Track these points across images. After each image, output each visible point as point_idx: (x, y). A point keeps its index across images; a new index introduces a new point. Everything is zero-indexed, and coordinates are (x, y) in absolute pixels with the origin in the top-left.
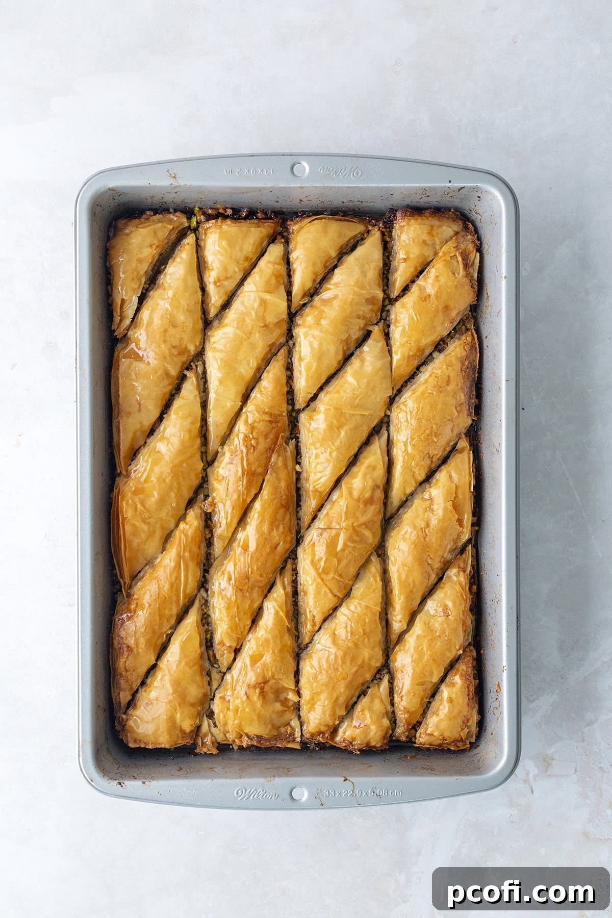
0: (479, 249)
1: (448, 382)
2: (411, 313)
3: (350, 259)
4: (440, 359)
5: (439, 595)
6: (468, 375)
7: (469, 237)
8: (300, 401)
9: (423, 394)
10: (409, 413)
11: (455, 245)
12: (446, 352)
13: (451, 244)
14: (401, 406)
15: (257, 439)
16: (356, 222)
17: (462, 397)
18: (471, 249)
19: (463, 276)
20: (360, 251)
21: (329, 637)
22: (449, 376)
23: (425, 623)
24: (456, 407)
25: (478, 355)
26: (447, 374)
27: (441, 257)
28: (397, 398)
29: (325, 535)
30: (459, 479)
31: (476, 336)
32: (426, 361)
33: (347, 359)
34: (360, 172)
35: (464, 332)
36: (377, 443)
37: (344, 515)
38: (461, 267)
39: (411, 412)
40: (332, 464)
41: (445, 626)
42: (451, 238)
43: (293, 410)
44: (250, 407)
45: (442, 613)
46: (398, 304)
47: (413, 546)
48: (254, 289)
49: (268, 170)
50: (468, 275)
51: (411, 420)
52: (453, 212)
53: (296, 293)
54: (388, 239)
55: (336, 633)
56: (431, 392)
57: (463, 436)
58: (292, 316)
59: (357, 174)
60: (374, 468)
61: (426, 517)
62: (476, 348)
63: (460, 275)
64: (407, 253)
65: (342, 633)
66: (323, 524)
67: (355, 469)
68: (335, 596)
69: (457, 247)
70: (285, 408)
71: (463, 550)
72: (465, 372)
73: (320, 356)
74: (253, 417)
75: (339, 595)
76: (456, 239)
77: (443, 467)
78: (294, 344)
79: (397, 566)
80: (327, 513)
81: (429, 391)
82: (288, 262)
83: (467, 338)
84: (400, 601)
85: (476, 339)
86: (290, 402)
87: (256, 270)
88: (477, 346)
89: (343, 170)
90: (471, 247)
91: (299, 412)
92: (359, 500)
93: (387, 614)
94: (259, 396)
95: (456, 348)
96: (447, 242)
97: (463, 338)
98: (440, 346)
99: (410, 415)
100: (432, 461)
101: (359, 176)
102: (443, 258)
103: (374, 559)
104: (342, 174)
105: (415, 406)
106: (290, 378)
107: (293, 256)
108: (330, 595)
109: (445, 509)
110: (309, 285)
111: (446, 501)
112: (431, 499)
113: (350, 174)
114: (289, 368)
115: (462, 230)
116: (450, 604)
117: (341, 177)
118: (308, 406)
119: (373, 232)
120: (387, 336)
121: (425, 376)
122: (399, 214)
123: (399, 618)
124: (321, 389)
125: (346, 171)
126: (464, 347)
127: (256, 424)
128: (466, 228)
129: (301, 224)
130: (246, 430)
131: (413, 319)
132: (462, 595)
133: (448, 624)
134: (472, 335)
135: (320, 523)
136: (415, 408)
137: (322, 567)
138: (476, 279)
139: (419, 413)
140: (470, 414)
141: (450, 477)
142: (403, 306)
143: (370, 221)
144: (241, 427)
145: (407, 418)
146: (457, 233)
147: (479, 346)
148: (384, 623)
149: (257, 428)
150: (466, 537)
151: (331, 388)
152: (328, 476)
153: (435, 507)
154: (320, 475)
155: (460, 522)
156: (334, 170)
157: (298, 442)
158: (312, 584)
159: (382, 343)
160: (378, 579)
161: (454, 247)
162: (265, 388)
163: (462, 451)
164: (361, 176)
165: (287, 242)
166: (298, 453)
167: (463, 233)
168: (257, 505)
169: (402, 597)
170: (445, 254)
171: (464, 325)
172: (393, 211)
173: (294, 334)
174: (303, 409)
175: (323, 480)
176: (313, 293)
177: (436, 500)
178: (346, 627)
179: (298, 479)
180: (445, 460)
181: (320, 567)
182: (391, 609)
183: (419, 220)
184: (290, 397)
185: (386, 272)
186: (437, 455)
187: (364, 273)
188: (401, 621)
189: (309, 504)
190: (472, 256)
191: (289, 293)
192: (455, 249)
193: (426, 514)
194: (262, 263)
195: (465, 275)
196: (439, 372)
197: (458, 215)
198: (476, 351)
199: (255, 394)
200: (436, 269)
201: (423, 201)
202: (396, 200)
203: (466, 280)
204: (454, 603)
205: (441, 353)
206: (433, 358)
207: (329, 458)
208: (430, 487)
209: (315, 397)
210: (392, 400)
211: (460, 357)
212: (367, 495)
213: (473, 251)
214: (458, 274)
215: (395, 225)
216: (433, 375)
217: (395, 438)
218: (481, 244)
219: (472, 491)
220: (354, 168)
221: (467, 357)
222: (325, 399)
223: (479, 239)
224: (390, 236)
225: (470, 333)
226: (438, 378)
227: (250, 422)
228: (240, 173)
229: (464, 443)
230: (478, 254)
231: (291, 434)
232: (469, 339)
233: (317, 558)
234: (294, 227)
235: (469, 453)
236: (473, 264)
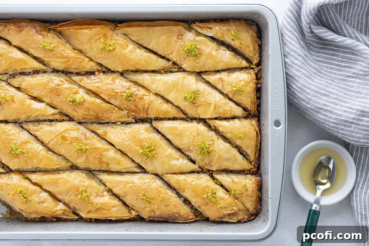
0: (239, 222)
1: (167, 206)
2: (204, 184)
3: (235, 152)
4: (179, 201)
5: (50, 199)
6: (171, 216)
7: (246, 217)
8: (156, 124)
9: (160, 192)
10: (149, 184)
11: (241, 209)
12: (183, 204)
13: (242, 207)
14: (153, 180)
15: (135, 101)
16: (255, 155)
17: (158, 213)
18: (239, 218)
19: (224, 213)
20: (240, 157)
21: (26, 140)
22: (169, 206)
23: (35, 191)
24: (153, 210)
25: (182, 222)
26: (170, 205)
27: (234, 201)
28: (158, 178)
29: (82, 137)
30: (114, 211)
31: (192, 220)
32: (179, 195)
33: (179, 150)
35: (195, 214)
36: (133, 166)
37: (93, 147)
38: (229, 212)
39: (149, 185)
40: (121, 142)
41: (33, 202)
42: (245, 207)
43: (151, 120)
44: (153, 97)
45: (40, 200)
46: (208, 178)
47: (77, 186)
48: (217, 100)
49: (277, 107)
50: (225, 216)
51: (146, 186)
52: (259, 208)
53: (215, 122)
54: (245, 173)
55: (28, 144)
56: (161, 196)
57: (138, 213)
58: (204, 121)
59: (275, 155)
60: (119, 164)
61: (93, 193)
62: (185, 221)
63: (224, 212)
64: (237, 183)
65: (29, 146)
66: (89, 135)
67: (119, 153)
68: (49, 142)
69: (240, 210)
70: (152, 116)
71: (75, 213)
72: (172, 215)
73: (180, 135)
74: (147, 99)
75: (49, 145)
76: (244, 210)
77: (121, 203)
78: (188, 121)
79: (66, 177)
80: (94, 138)
81: (161, 195)
82: (234, 118)
83: (191, 216)
84: (47, 179)
85: (191, 221)
86: (156, 118)
87: (227, 100)
88: (187, 221)
90: (240, 217)
91: (151, 123)
92: (102, 155)
93: (39, 171)
94: (159, 102)
95: (185, 210)
96: (243, 205)
97: (191, 214)
98: (186, 201)
99: (148, 185)
100: (123, 197)
101: (274, 156)
102: (233, 202)
103: (69, 164)
104: (275, 147)
105: (153, 188)
106: (169, 119)
107: (237, 121)
108: (50, 139)
109: (97, 204)
110: (221, 129)
111: (102, 204)
112: (103, 196)
114: (174, 119)
115: (250, 213)
116: (45, 205)
118: (154, 128)
119: (250, 165)
120: (193, 172)
121: (170, 193)
122: (258, 178)
123: (38, 178)
124: (163, 136)
125: (277, 149)
126: (186, 214)
127: (143, 100)
128: (252, 215)
129: (256, 126)
130: (140, 95)
131: (200, 186)
132: (50, 211)
133: (34, 203)
134: (193, 219)
135: (89, 134)
136: (152, 188)
137: (65, 135)
138: (222, 220)
139: (149, 190)
140: (149, 217)
141: (114, 206)
142: (207, 181)
143: (256, 163)
144: (142, 92)
145: (146, 183)
146: (248, 210)
147: (187, 222)
148: (34, 170)
149: (141, 101)
150: (83, 215)
151: (165, 142)
152: (114, 139)
153: (98, 198)
154: (115, 135)
155: (90, 212)
156: (277, 143)
157: (134, 123)
158: (56, 130)
159: (190, 170)
160: (58, 166)
161: (240, 208)
162: (163, 106)
163: (130, 212)
164: (274, 157)
165: (246, 118)
166: (128, 123)
167: (248, 213)
168: (98, 101)
169: (49, 180)
170: (236, 203)
171: (199, 214)
172: (261, 176)
173: (193, 121)
174: (152, 126)
175: (112, 136)
176: (216, 131)
177: (102, 198)
178: (31, 149)
179: (113, 123)
180: (124, 204)
181: (65, 134)
182: (43, 174)
183: (255, 189)
184: (159, 119)
185: (227, 171)
186: (127, 199)
187: (226, 160)
188: (36, 179)
189: (101, 130)
190: (235, 218)
191: (216, 119)
192: (239, 209)
193: (95, 194)
194: (232, 104)
195: (225, 214)
196: (171, 201)
197: (258, 211)
198: (184, 221)
199: (160, 100)
200: (228, 198)
201: (264, 191)
202: (264, 177)
203: (222, 215)
204: (46, 207)
205: (183, 202)
206: (180, 198)
207: (124, 140)
208: (110, 196)
209: (158, 132)
210: (156, 175)
211: (181, 212)
212: (104, 160)
213: (238, 219)
214: (225, 211)
215: (253, 176)
216: (170, 197)
217: (136, 176)
218: (242, 223)
219: (108, 218)
220: (278, 154)
221: (180, 216)
222: (157, 137)
223: (245, 222)
224: (247, 174)
225: (194, 217)
226: (169, 200)
227: (144, 97)
228: (275, 92)
229: (134, 214)
230: (236, 221)
231: (138, 119)
232: (190, 217)
233: (70, 132)
234: (254, 122)
235: (129, 217)
236: (231, 219)
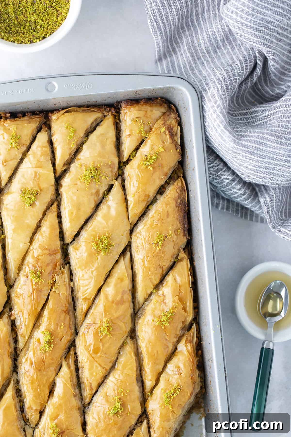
0: (180, 123)
1: (168, 216)
2: (136, 171)
3: (93, 137)
4: (162, 200)
5: (175, 360)
6: (181, 209)
7: (173, 115)
8: (68, 239)
9: (151, 225)
10: (143, 239)
11: (163, 123)
12: (165, 195)
13: (160, 122)
14: (138, 235)
15: (41, 267)
16: (95, 111)
17: (179, 225)
18: (174, 123)
19: (170, 143)
20: (99, 130)
21: (104, 397)
22: (168, 212)
23: (166, 380)
24: (175, 232)
25: (187, 195)
26: (166, 210)
27: (154, 132)
28: (135, 229)
29: (92, 328)
30: (181, 281)
31: (184, 181)
32: (153, 201)
33: (97, 206)
34: (92, 85)
35: (176, 178)
36: (123, 261)
37: (103, 313)
38: (168, 137)
39: (145, 239)
40: (94, 279)
41: (179, 381)
42: (160, 117)
43: (64, 244)
44: (35, 245)
45: (177, 373)
46: (128, 166)
47: (154, 329)
48: (30, 166)
49: (30, 90)
51: (145, 244)
52: (160, 100)
53: (58, 165)
54: (118, 121)
55: (108, 394)
56: (156, 224)
57: (182, 250)
58: (58, 180)
59: (90, 86)
60: (122, 280)
61: (161, 308)
62: (185, 190)
63: (168, 142)
64: (131, 131)
65: (111, 393)
66: (90, 320)
67: (109, 280)
68: (104, 368)
69: (164, 124)
70: (58, 243)
71: (189, 328)
72: (179, 207)
73: (78, 207)
74: (38, 252)
75: (106, 368)
76: (164, 118)
77: (170, 272)
78: (61, 199)
79: (145, 343)
80: (93, 313)
81: (155, 224)
82: (51, 142)
83: (178, 183)
84: (150, 366)
85: (184, 184)
86: (62, 239)
87: (30, 153)
88: (185, 188)
89: (81, 85)
90: (173, 122)
91: (68, 244)
92: (113, 302)
93: (142, 377)
94: (40, 238)
95: (171, 191)
96: (157, 120)
97: (176, 183)
98: (161, 191)
99: (145, 241)
100: (163, 270)
101: (91, 88)
102: (155, 133)
103: (129, 340)
104: (80, 88)
105: (147, 234)
106: (60, 223)
107: (54, 139)
108: (100, 368)
109: (174, 301)
110: (67, 157)
111: (174, 296)
112: (163, 295)
113: (85, 87)
114: (59, 216)
115: (168, 111)
116: (182, 366)
117: (80, 89)
118: (74, 240)
119: (108, 117)
120: (123, 187)
121: (152, 212)
122: (123, 105)
123: (150, 378)
124: (82, 228)
125: (83, 85)
126: (176, 191)
127: (40, 257)
128: (170, 108)
129: (58, 115)
130: (33, 262)
131: (139, 176)
132: (189, 359)
133: (181, 379)
134: (182, 181)
135: (88, 320)
136: (147, 236)
137: (92, 349)
138: (180, 144)
139: (150, 238)
140: (185, 235)
141: (175, 280)
142: (132, 168)
143: (105, 109)
144: (29, 259)
145: (142, 243)
146: (164, 114)
147: (186, 189)
148: (140, 384)
149: (40, 259)
150: (190, 319)
151: (89, 224)
152: (91, 288)
153: (167, 301)
154: (87, 288)
155: (185, 309)
156: (75, 85)
157: (70, 266)
158: (87, 362)
159: (121, 190)
160: (133, 355)
161: (162, 124)
162: (44, 232)
163: (181, 260)
164: (92, 88)
165: (50, 128)
166: (71, 273)
167: (168, 113)
168: (46, 313)
169: (150, 364)
170: (156, 129)
171: (176, 173)
172: (119, 103)
173: (60, 192)
174: (71, 242)
175: (89, 291)
176: (69, 163)
177: (167, 296)
178: (114, 390)
179: (72, 291)
180: (171, 268)
181: (91, 349)
182: (144, 372)
183: (137, 107)
184: (61, 236)
185: (118, 144)
186: (165, 265)
187: (103, 146)
188: (151, 380)
189: (82, 306)
190: (175, 129)
191: (54, 165)
192: (163, 125)
193: (162, 305)
194: (34, 146)
195: (172, 142)
196: (161, 210)
197: (164, 101)
198: (185, 192)
199: (38, 236)
200: (151, 140)
201: (138, 96)
202: (120, 98)
203: (173, 146)
204: (184, 364)
205: (162, 195)
206: (157, 199)
207: (91, 275)
208: (163, 287)
209: (78, 234)
210: (131, 232)
211: (174, 197)
212: (118, 298)
213: (175, 126)
214: (167, 142)
215: (121, 111)
216: (157, 212)
217: (136, 256)
218: (181, 119)
219: (191, 287)
220: (88, 83)
221: (179, 197)
222: (84, 234)
223: (179, 116)
224: (119, 119)
225: (180, 180)
226: (160, 214)
227: (36, 256)
228: (12, 94)
229: (183, 255)
230: (179, 127)
231: (65, 261)
232: (180, 184)
233: (88, 344)
234: (54, 117)
235: (187, 261)
236: (176, 134)
